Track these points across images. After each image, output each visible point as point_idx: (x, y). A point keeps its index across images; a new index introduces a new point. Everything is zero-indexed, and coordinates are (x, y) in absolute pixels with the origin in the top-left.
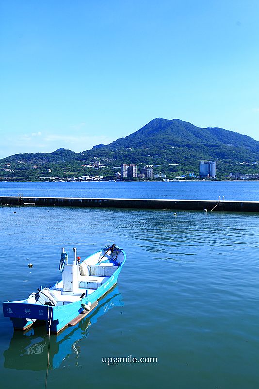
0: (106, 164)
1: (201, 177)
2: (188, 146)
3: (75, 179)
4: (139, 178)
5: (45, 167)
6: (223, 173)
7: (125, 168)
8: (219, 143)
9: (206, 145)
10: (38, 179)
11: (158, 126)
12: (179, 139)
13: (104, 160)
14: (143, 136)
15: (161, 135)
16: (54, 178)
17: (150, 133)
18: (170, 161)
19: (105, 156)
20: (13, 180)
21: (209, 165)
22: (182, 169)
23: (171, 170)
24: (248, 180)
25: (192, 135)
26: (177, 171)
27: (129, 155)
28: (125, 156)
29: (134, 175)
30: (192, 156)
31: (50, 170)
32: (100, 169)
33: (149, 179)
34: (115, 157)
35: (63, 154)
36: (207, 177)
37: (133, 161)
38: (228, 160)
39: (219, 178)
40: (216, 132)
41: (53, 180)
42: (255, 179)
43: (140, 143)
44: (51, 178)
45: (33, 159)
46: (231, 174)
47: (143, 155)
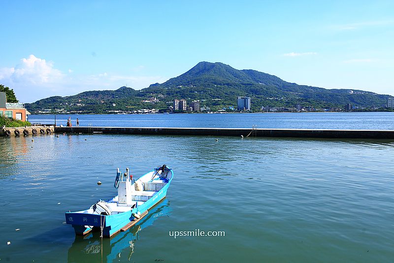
0: (161, 99)
1: (238, 110)
2: (228, 84)
3: (135, 112)
4: (188, 111)
5: (110, 102)
6: (256, 106)
7: (177, 102)
8: (253, 82)
9: (243, 84)
10: (105, 112)
11: (203, 68)
12: (221, 79)
13: (159, 96)
14: (191, 77)
15: (206, 76)
16: (118, 111)
17: (197, 74)
18: (214, 97)
19: (160, 93)
20: (84, 113)
21: (245, 100)
22: (223, 104)
23: (214, 104)
24: (276, 112)
25: (231, 76)
26: (219, 105)
27: (179, 92)
28: (177, 93)
29: (184, 108)
30: (231, 92)
31: (114, 105)
32: (156, 103)
33: (196, 111)
34: (168, 94)
35: (125, 91)
36: (243, 110)
37: (183, 97)
38: (260, 96)
39: (253, 110)
40: (251, 73)
41: (117, 113)
42: (282, 111)
43: (189, 82)
44: (116, 111)
45: (101, 96)
46: (263, 107)
47: (191, 92)
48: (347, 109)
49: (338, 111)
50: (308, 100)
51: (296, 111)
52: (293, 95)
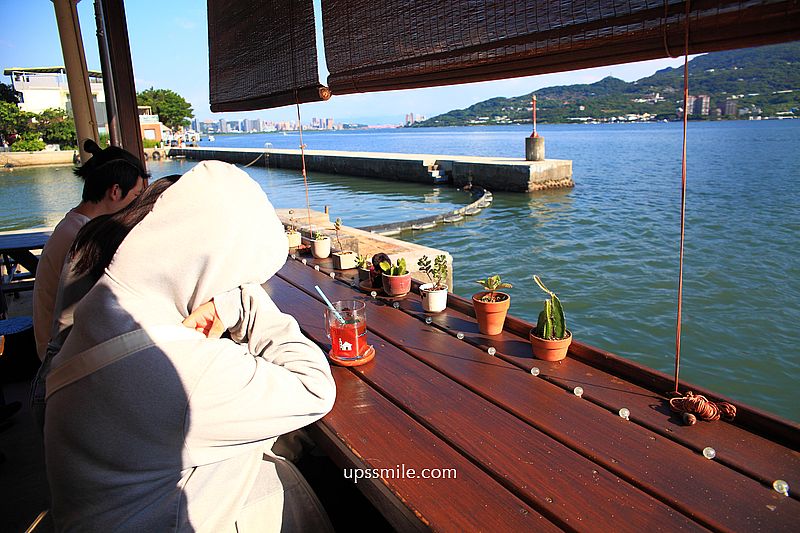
3: (614, 119)
4: (712, 116)
5: (577, 104)
7: (690, 101)
10: (564, 121)
13: (666, 90)
16: (585, 119)
18: (779, 87)
19: (668, 84)
22: (795, 99)
23: (775, 102)
26: (786, 101)
27: (706, 81)
28: (701, 83)
29: (704, 111)
31: (582, 108)
32: (657, 103)
33: (727, 117)
35: (607, 85)
37: (711, 90)
41: (583, 122)
43: (730, 61)
44: (582, 119)
45: (565, 93)
47: (731, 79)
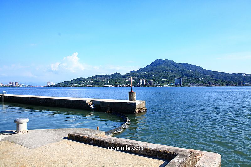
1: (175, 85)
2: (171, 71)
3: (119, 86)
4: (147, 86)
5: (107, 81)
6: (186, 83)
7: (141, 81)
8: (186, 70)
9: (180, 71)
10: (103, 86)
11: (158, 63)
12: (168, 68)
14: (152, 67)
15: (160, 67)
17: (155, 65)
18: (163, 78)
19: (134, 76)
20: (93, 86)
21: (179, 79)
22: (167, 81)
23: (163, 82)
24: (197, 86)
25: (174, 66)
26: (165, 82)
27: (144, 75)
28: (143, 76)
29: (145, 84)
30: (173, 75)
31: (109, 82)
33: (151, 86)
34: (139, 76)
35: (116, 74)
36: (177, 84)
37: (146, 78)
38: (189, 77)
39: (184, 85)
40: (185, 65)
41: (109, 86)
42: (200, 86)
43: (150, 70)
46: (190, 84)
47: (151, 75)
48: (239, 85)
49: (234, 86)
50: (217, 79)
51: (209, 86)
52: (209, 77)
